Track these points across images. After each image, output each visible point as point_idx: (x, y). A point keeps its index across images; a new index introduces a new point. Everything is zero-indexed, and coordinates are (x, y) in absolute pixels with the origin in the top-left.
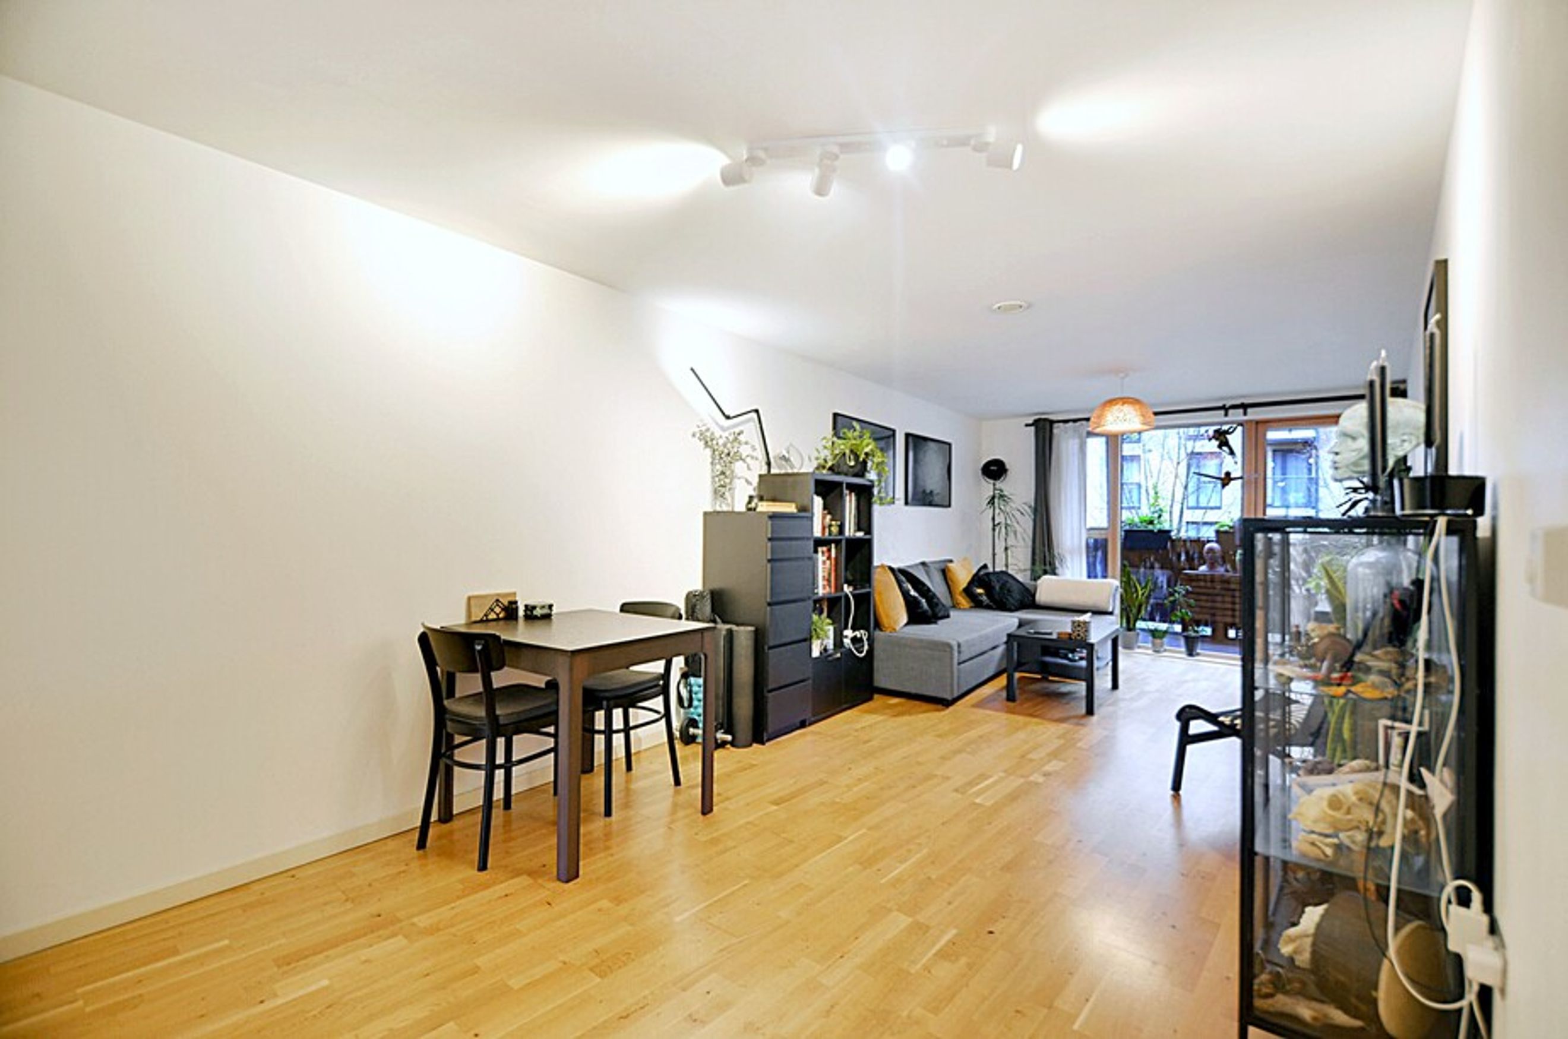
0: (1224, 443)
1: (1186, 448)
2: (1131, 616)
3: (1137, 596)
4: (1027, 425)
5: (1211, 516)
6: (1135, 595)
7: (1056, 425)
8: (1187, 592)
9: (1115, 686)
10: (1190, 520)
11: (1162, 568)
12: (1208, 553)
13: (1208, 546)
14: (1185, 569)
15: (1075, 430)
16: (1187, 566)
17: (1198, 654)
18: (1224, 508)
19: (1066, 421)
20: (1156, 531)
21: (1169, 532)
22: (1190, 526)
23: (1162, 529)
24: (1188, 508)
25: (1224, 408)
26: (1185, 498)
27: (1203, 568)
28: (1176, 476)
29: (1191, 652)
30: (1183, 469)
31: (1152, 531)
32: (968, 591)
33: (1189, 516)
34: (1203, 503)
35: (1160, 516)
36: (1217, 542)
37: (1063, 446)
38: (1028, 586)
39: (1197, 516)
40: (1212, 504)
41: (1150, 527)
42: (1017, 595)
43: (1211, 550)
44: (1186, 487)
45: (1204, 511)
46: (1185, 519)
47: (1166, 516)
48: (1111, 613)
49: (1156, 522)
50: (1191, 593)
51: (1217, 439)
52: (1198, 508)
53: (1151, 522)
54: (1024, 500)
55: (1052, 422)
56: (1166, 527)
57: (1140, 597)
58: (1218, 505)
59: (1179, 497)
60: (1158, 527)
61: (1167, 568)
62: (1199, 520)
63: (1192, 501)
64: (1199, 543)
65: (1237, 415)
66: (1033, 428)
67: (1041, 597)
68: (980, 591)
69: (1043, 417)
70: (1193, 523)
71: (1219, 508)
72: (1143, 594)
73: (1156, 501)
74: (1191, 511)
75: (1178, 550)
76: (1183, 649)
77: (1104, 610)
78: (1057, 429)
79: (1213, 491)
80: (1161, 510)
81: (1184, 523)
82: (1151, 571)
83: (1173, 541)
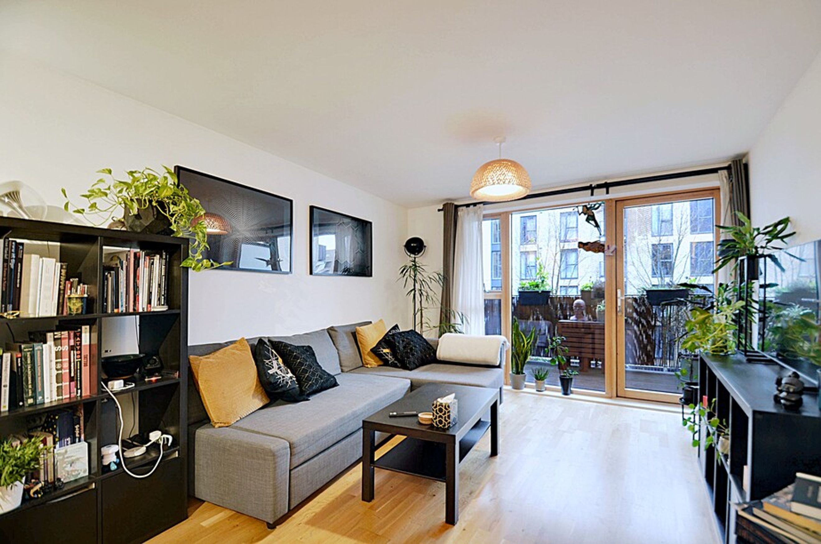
0: (591, 218)
1: (560, 247)
2: (519, 362)
3: (524, 346)
4: (439, 210)
5: (574, 283)
6: (522, 344)
7: (460, 208)
8: (563, 341)
9: (494, 452)
10: (562, 285)
11: (545, 319)
12: (576, 307)
13: (576, 302)
14: (560, 319)
15: (475, 212)
16: (562, 317)
17: (572, 392)
18: (580, 279)
19: (468, 206)
20: (540, 292)
21: (549, 292)
22: (563, 288)
23: (545, 290)
24: (562, 279)
25: (591, 188)
26: (560, 272)
27: (573, 318)
28: (555, 262)
29: (566, 392)
30: (558, 257)
31: (538, 292)
32: (375, 351)
33: (561, 283)
34: (569, 276)
35: (543, 281)
36: (582, 298)
37: (466, 226)
38: (431, 343)
39: (566, 283)
40: (573, 277)
41: (536, 289)
42: (418, 354)
43: (578, 305)
44: (560, 267)
45: (569, 280)
46: (560, 285)
47: (548, 281)
48: (499, 367)
49: (540, 286)
50: (565, 341)
51: (585, 214)
52: (566, 278)
53: (537, 286)
54: (436, 270)
55: (457, 207)
56: (547, 288)
57: (526, 346)
58: (576, 277)
59: (556, 272)
60: (542, 289)
61: (548, 320)
62: (567, 285)
63: (563, 275)
64: (570, 300)
65: (600, 194)
66: (442, 213)
67: (441, 353)
68: (386, 351)
69: (449, 202)
70: (564, 287)
71: (577, 278)
72: (528, 344)
73: (540, 271)
74: (563, 281)
75: (556, 304)
76: (560, 387)
77: (491, 364)
78: (462, 212)
79: (574, 269)
80: (544, 277)
81: (559, 287)
82: (538, 322)
83: (552, 298)
